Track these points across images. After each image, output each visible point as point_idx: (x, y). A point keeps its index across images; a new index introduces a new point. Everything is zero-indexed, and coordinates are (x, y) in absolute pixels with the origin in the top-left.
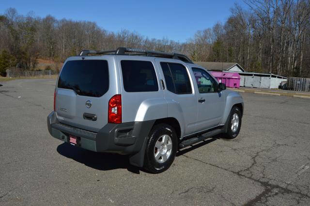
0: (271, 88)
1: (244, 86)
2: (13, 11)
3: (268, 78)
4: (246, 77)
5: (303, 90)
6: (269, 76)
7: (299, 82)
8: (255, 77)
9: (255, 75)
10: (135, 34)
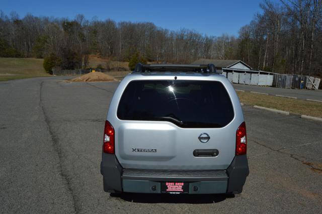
0: (259, 85)
1: (239, 83)
2: (82, 17)
3: (256, 75)
4: (240, 74)
5: (284, 86)
6: (258, 73)
7: (280, 79)
8: (247, 74)
9: (247, 72)
10: (193, 32)
